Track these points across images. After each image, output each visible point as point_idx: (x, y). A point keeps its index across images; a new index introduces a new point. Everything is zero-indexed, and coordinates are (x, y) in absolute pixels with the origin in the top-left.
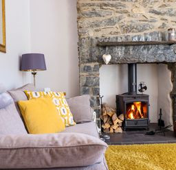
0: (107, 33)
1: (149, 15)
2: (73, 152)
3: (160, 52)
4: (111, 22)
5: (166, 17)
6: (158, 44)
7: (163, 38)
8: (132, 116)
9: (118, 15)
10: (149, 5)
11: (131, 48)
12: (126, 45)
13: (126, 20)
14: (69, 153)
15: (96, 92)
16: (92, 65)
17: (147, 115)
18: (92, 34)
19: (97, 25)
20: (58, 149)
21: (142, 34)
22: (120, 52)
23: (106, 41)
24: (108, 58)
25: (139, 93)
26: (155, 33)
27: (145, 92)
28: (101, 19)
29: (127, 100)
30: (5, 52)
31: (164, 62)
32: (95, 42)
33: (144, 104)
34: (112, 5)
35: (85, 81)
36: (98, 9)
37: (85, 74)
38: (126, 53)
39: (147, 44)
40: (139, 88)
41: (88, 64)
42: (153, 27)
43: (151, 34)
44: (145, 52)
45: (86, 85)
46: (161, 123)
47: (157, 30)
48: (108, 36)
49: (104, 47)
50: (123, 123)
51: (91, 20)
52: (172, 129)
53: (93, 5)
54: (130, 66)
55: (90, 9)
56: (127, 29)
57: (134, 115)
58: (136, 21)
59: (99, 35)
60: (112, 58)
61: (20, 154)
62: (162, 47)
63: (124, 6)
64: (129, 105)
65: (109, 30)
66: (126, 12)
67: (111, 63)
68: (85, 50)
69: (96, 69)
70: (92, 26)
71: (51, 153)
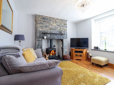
0: (45, 30)
1: (57, 26)
2: (54, 64)
3: (59, 36)
4: (46, 26)
5: (61, 27)
6: (59, 34)
7: (60, 33)
8: (51, 55)
9: (48, 25)
10: (57, 23)
11: (52, 35)
12: (51, 34)
13: (51, 26)
14: (53, 64)
15: (41, 48)
16: (40, 39)
17: (55, 54)
18: (40, 29)
19: (42, 27)
20: (50, 64)
21: (55, 31)
22: (49, 36)
23: (45, 32)
24: (45, 37)
25: (53, 48)
26: (58, 31)
27: (55, 47)
28: (43, 25)
29: (50, 50)
30: (12, 34)
31: (60, 39)
32: (41, 32)
33: (55, 51)
34: (47, 22)
35: (38, 44)
36: (42, 22)
37: (38, 42)
38: (50, 36)
39: (56, 34)
40: (53, 46)
41: (39, 39)
42: (58, 29)
43: (57, 31)
44: (56, 36)
45: (38, 46)
46: (59, 56)
47: (59, 30)
48: (45, 31)
49: (44, 34)
50: (49, 57)
51: (40, 25)
52: (62, 57)
53: (41, 21)
54: (51, 40)
55: (40, 22)
56: (51, 29)
57: (52, 54)
58: (53, 27)
59: (43, 30)
60: (47, 38)
61: (42, 66)
62: (60, 35)
63: (50, 22)
64: (51, 51)
65: (46, 29)
66: (51, 24)
67: (46, 39)
68: (38, 34)
69: (42, 40)
70: (40, 27)
71: (49, 65)
